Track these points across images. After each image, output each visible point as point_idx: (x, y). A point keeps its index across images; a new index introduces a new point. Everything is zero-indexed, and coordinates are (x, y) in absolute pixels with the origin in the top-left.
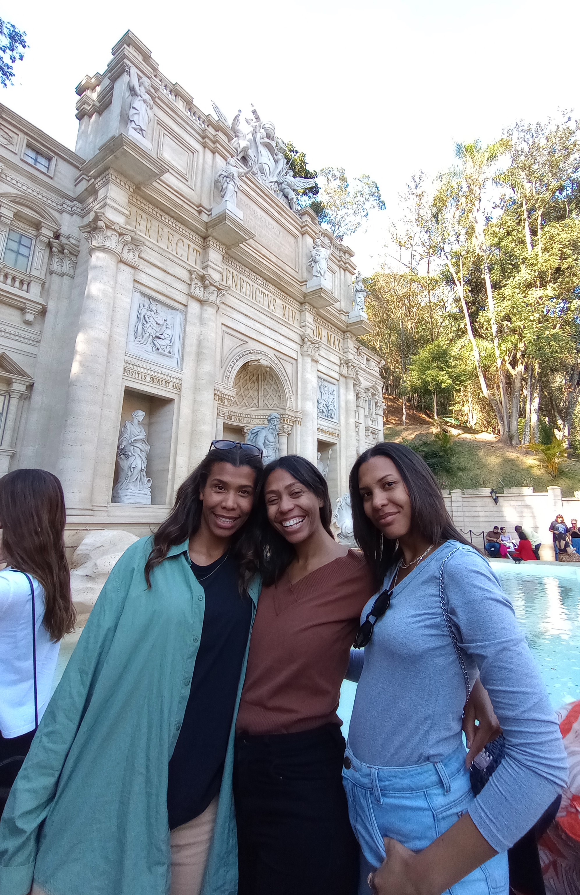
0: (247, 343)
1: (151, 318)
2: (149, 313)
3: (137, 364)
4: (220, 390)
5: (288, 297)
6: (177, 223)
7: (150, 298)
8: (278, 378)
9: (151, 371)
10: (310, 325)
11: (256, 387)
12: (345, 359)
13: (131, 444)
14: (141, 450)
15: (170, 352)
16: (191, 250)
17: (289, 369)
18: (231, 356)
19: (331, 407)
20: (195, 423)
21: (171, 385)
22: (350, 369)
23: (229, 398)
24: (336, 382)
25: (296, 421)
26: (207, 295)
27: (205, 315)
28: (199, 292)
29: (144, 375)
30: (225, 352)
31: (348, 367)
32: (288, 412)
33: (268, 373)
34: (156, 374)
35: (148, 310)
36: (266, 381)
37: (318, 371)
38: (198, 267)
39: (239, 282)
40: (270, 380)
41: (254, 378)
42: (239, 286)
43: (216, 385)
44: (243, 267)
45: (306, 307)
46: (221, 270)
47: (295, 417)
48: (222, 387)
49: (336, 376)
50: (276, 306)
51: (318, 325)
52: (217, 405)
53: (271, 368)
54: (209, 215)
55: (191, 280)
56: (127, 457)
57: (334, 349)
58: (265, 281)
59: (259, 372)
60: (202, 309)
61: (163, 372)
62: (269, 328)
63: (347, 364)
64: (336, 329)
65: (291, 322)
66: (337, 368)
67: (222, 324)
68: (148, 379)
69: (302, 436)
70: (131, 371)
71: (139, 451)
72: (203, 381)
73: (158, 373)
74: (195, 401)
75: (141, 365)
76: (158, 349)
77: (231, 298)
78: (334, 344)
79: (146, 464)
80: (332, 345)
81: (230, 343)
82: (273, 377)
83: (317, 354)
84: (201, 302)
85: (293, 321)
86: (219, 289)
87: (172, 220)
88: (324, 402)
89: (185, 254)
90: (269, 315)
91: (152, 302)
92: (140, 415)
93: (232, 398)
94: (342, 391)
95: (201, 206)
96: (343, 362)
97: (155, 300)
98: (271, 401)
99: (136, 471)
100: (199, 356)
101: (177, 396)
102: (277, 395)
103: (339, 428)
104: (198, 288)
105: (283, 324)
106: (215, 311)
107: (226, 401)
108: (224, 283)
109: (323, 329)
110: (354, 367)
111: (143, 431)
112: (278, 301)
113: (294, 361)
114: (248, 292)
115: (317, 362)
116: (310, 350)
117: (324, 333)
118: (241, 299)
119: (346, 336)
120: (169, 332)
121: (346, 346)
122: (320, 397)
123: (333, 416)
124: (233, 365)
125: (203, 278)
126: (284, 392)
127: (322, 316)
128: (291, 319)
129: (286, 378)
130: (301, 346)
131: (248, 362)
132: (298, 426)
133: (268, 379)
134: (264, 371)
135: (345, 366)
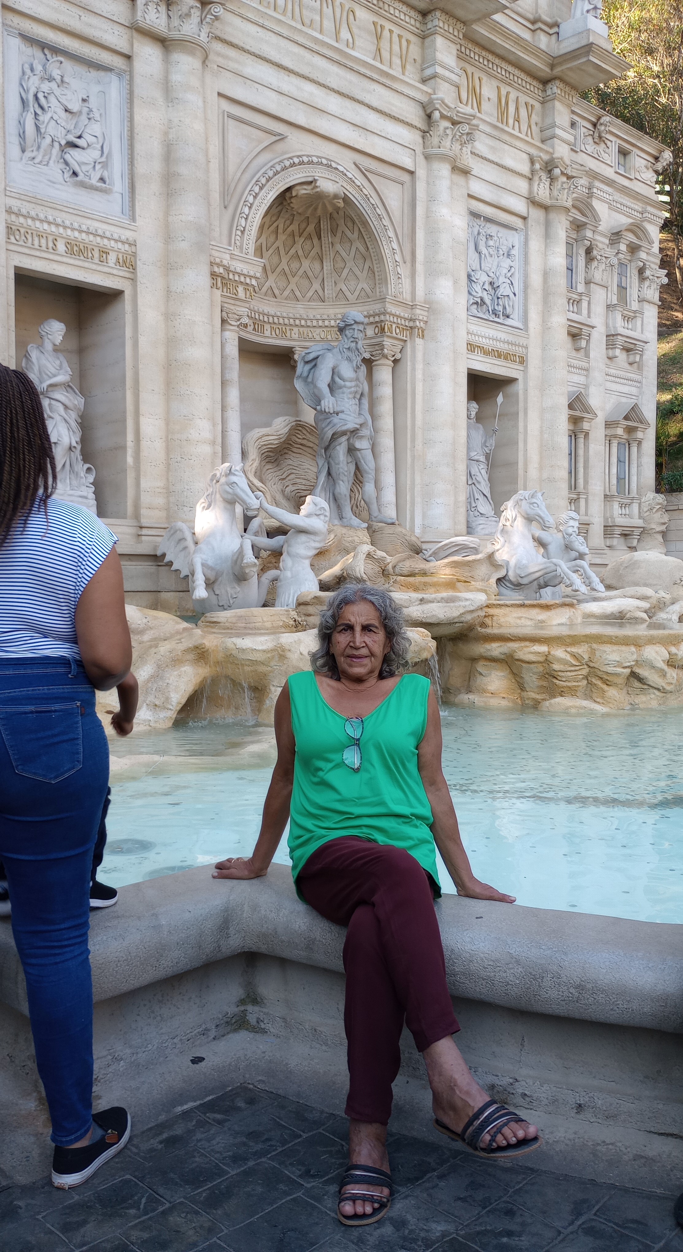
0: (282, 138)
1: (52, 99)
2: (46, 87)
3: (33, 213)
4: (225, 262)
7: (43, 46)
8: (365, 223)
9: (65, 227)
10: (447, 74)
11: (317, 249)
12: (546, 157)
14: (66, 407)
15: (102, 180)
17: (394, 197)
18: (247, 176)
19: (505, 290)
20: (172, 343)
21: (112, 258)
22: (558, 185)
23: (248, 281)
24: (518, 223)
25: (414, 329)
26: (176, 21)
27: (176, 77)
28: (156, 17)
29: (50, 238)
30: (231, 168)
31: (553, 180)
32: (391, 308)
33: (341, 213)
34: (76, 234)
35: (42, 79)
36: (339, 234)
37: (470, 196)
40: (347, 232)
41: (311, 228)
43: (215, 253)
45: (436, 22)
47: (411, 320)
48: (227, 257)
49: (520, 206)
50: (355, 30)
51: (470, 69)
52: (219, 299)
53: (346, 199)
57: (516, 133)
59: (319, 212)
60: (166, 61)
61: (92, 229)
63: (550, 172)
64: (523, 76)
65: (396, 72)
66: (522, 186)
67: (219, 94)
68: (61, 247)
69: (427, 364)
70: (22, 230)
71: (61, 409)
72: (185, 245)
73: (81, 231)
74: (168, 291)
75: (42, 216)
76: (75, 174)
77: (237, 21)
78: (517, 119)
79: (78, 436)
80: (511, 121)
81: (241, 142)
82: (354, 222)
83: (467, 150)
84: (164, 43)
85: (404, 67)
88: (484, 278)
90: (337, 57)
91: (49, 56)
92: (56, 330)
93: (254, 282)
94: (536, 244)
96: (537, 166)
97: (56, 50)
98: (352, 284)
99: (60, 451)
100: (170, 184)
101: (128, 282)
102: (366, 267)
103: (523, 341)
104: (152, 7)
105: (375, 76)
106: (198, 64)
107: (240, 289)
109: (485, 79)
110: (569, 178)
111: (65, 364)
112: (362, 14)
113: (406, 177)
115: (466, 172)
116: (447, 143)
117: (488, 90)
118: (262, 22)
119: (549, 92)
120: (95, 128)
121: (548, 121)
122: (476, 265)
123: (509, 311)
124: (251, 199)
126: (380, 259)
127: (483, 42)
128: (397, 61)
129: (386, 222)
130: (425, 133)
131: (289, 189)
132: (419, 341)
133: (342, 227)
134: (330, 209)
135: (544, 176)
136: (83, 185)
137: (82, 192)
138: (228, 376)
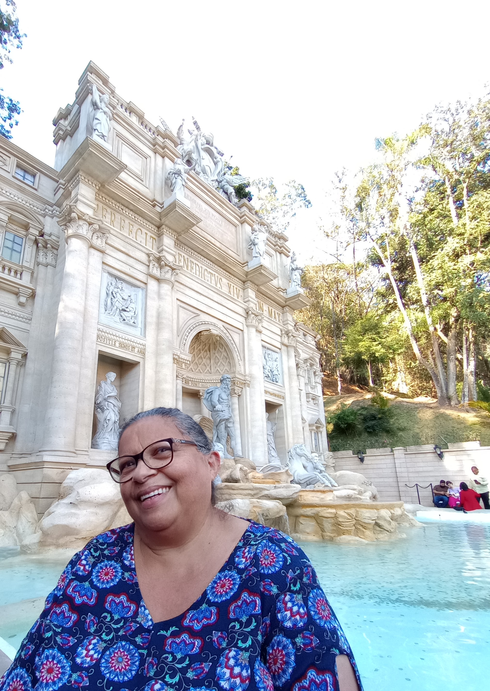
1: (118, 294)
2: (116, 290)
3: (108, 332)
4: (178, 355)
5: (232, 277)
6: (136, 215)
7: (115, 277)
8: (227, 346)
9: (119, 337)
10: (252, 300)
11: (208, 355)
12: (286, 330)
13: (105, 400)
14: (114, 406)
15: (134, 323)
16: (148, 238)
17: (236, 338)
18: (186, 326)
19: (275, 372)
20: (158, 382)
21: (136, 350)
22: (290, 339)
23: (186, 362)
24: (278, 350)
25: (245, 384)
26: (163, 274)
27: (162, 292)
28: (156, 272)
29: (114, 341)
30: (181, 323)
31: (289, 337)
32: (238, 376)
33: (218, 342)
34: (123, 340)
35: (115, 288)
36: (217, 350)
37: (262, 340)
38: (154, 251)
39: (189, 264)
40: (220, 349)
41: (206, 348)
42: (189, 268)
43: (175, 351)
44: (192, 251)
45: (248, 285)
46: (174, 253)
47: (244, 381)
48: (179, 353)
49: (279, 345)
50: (222, 285)
51: (259, 301)
52: (176, 368)
53: (220, 337)
54: (161, 208)
55: (149, 261)
56: (103, 410)
57: (275, 321)
58: (211, 263)
59: (210, 341)
60: (159, 286)
61: (129, 339)
62: (217, 303)
63: (287, 334)
64: (276, 304)
65: (236, 298)
66: (279, 339)
67: (177, 299)
68: (117, 344)
69: (251, 396)
70: (103, 337)
71: (112, 406)
72: (164, 347)
73: (125, 339)
74: (157, 364)
75: (111, 333)
76: (124, 320)
77: (183, 277)
78: (275, 318)
79: (118, 417)
80: (273, 318)
81: (184, 315)
82: (223, 345)
83: (260, 325)
84: (158, 280)
85: (238, 298)
86: (173, 269)
87: (131, 213)
88: (268, 368)
89: (144, 241)
90: (216, 291)
91: (117, 280)
92: (112, 376)
93: (188, 362)
94: (285, 357)
95: (154, 200)
96: (283, 332)
97: (120, 279)
98: (222, 368)
99: (111, 423)
100: (159, 326)
101: (142, 359)
102: (227, 361)
103: (283, 391)
104: (155, 269)
105: (229, 298)
106: (170, 288)
107: (183, 365)
108: (177, 264)
109: (263, 304)
110: (294, 337)
111: (115, 389)
112: (224, 280)
113: (240, 332)
114: (198, 273)
115: (260, 332)
116: (254, 322)
117: (265, 307)
118: (191, 278)
119: (284, 310)
120: (133, 305)
121: (285, 319)
122: (265, 364)
123: (277, 380)
124: (187, 334)
125: (159, 260)
126: (233, 358)
127: (262, 292)
128: (236, 295)
129: (234, 346)
130: (246, 319)
131: (200, 332)
132: (247, 388)
133: (218, 347)
134: (214, 340)
135: (286, 336)
136: (127, 324)
137: (127, 326)
138: (178, 397)
